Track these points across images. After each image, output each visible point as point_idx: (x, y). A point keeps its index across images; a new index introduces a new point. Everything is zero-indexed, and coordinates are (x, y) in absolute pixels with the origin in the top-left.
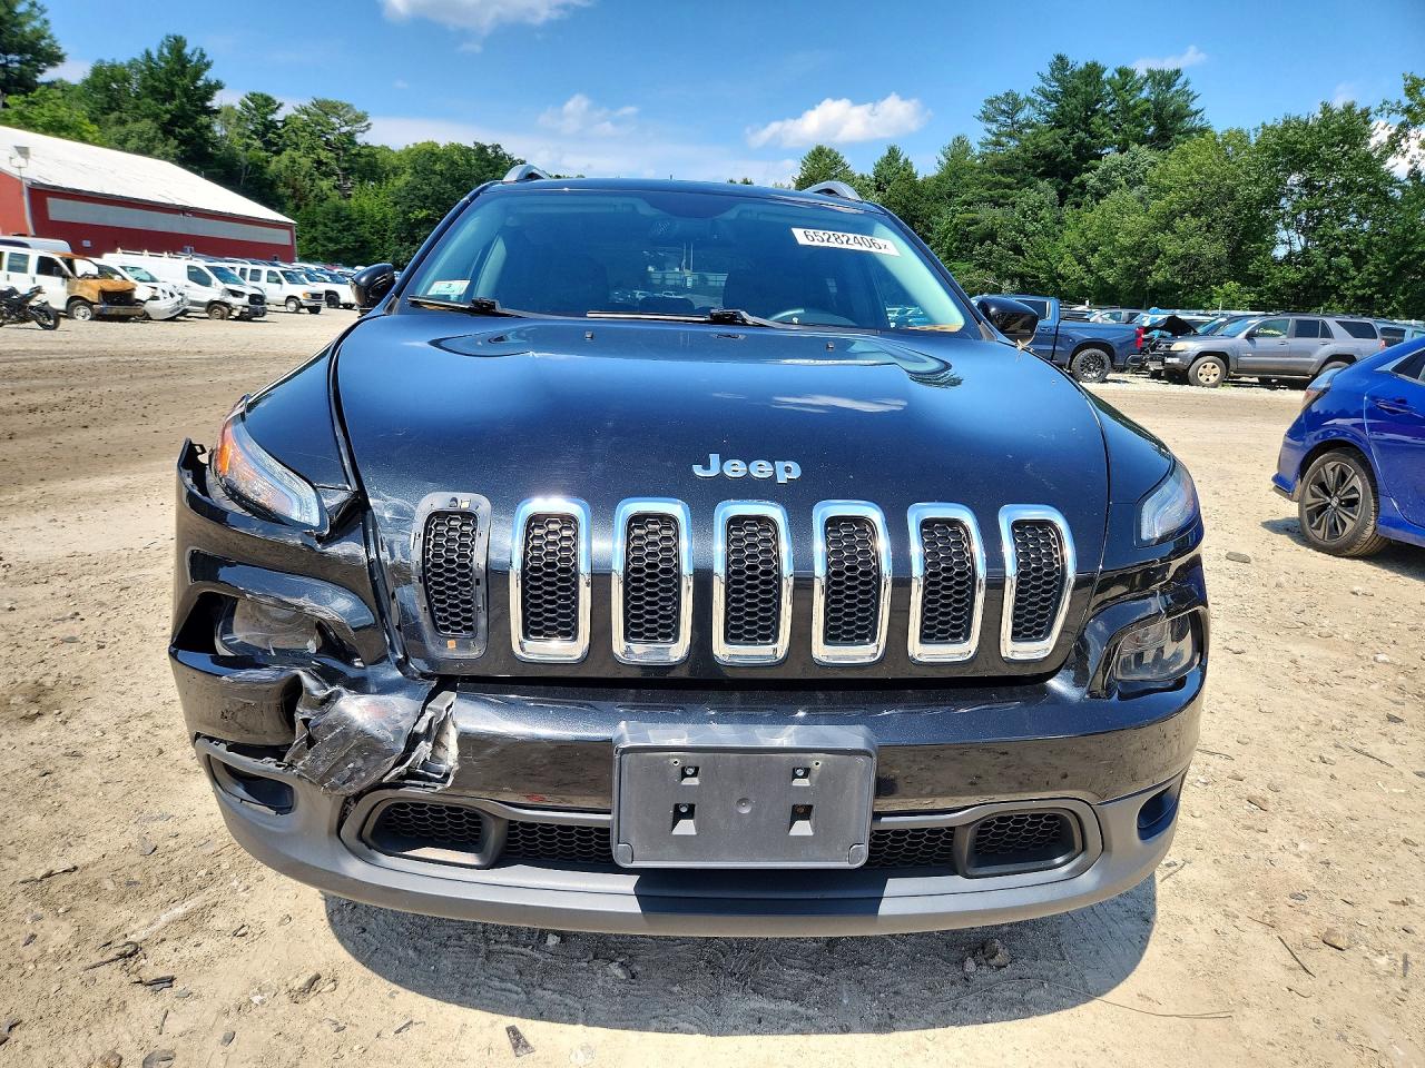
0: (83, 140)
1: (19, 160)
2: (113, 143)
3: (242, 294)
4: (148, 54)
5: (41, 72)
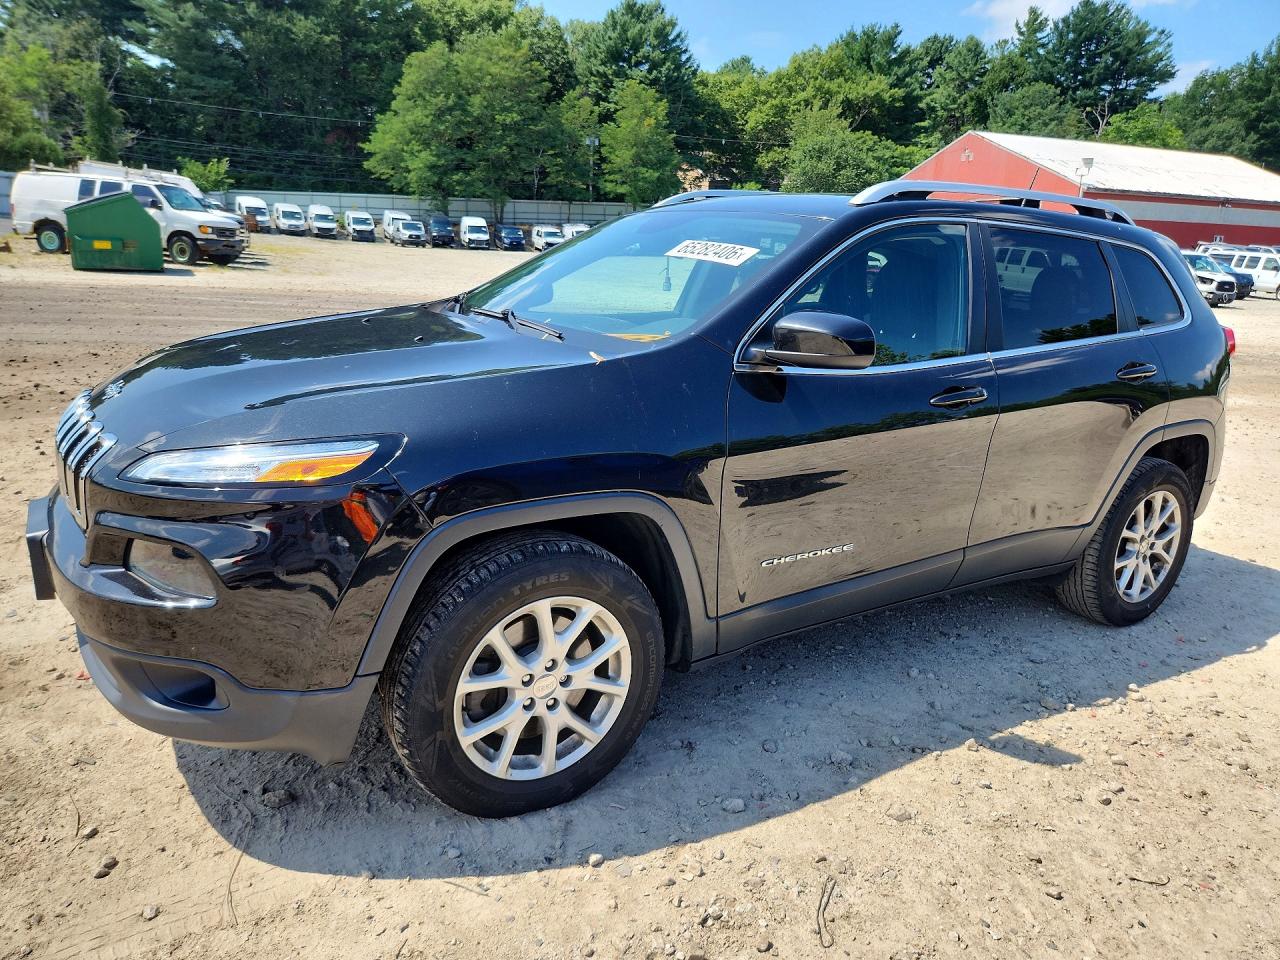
0: (1165, 146)
1: (1084, 170)
2: (1193, 145)
3: (1212, 281)
4: (1255, 59)
5: (1152, 90)
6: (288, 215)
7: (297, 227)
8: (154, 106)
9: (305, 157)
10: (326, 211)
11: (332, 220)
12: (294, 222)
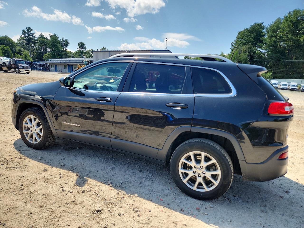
6: (283, 85)
7: (285, 88)
8: (259, 61)
9: (295, 70)
10: (295, 84)
11: (296, 86)
12: (284, 86)
